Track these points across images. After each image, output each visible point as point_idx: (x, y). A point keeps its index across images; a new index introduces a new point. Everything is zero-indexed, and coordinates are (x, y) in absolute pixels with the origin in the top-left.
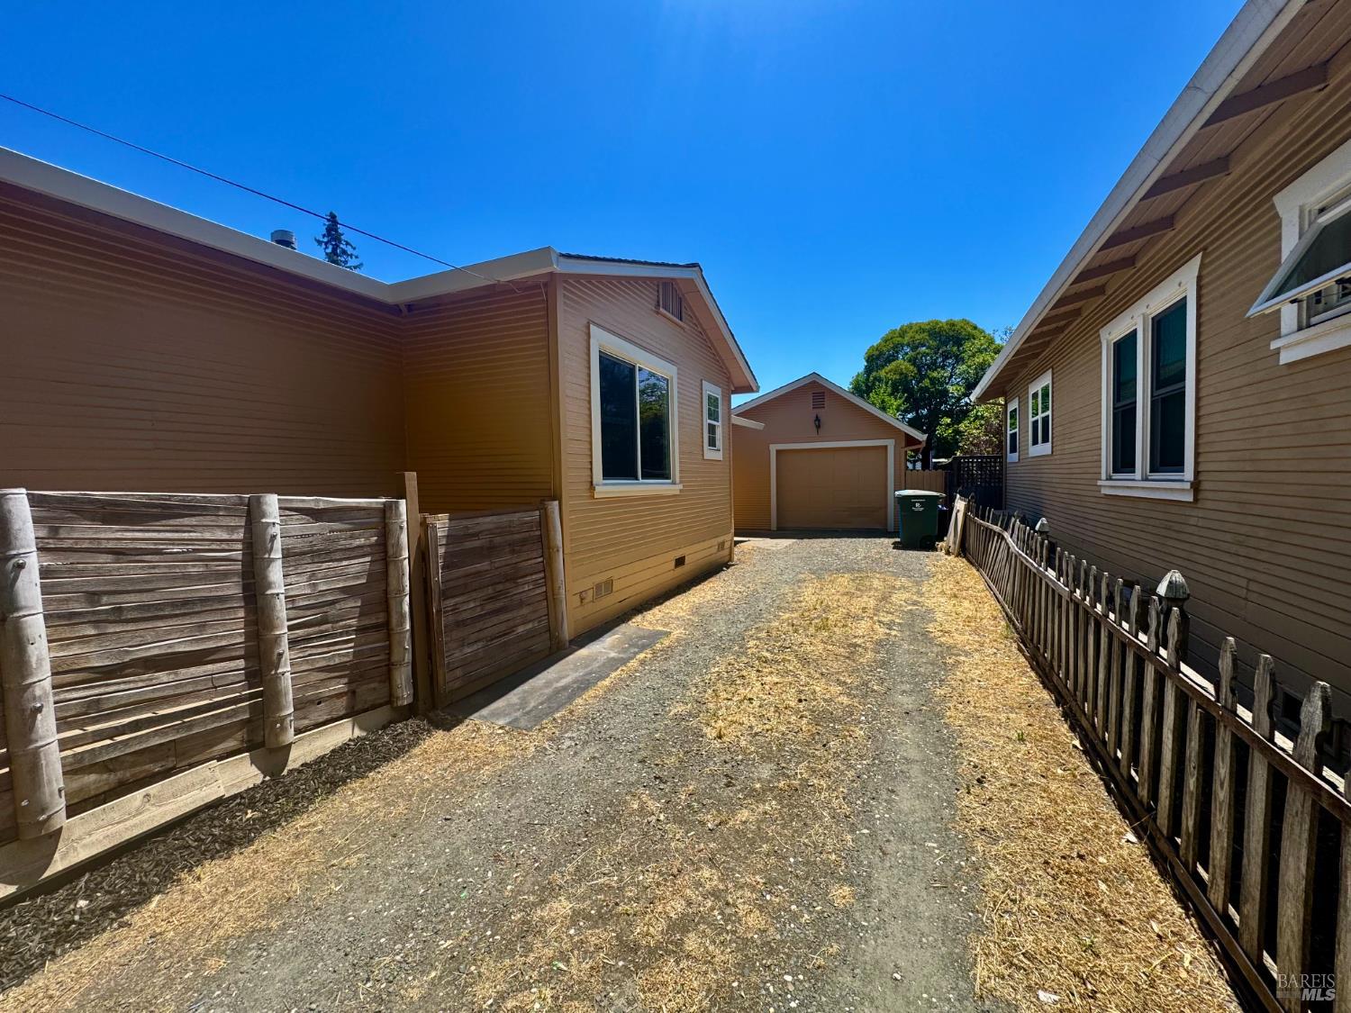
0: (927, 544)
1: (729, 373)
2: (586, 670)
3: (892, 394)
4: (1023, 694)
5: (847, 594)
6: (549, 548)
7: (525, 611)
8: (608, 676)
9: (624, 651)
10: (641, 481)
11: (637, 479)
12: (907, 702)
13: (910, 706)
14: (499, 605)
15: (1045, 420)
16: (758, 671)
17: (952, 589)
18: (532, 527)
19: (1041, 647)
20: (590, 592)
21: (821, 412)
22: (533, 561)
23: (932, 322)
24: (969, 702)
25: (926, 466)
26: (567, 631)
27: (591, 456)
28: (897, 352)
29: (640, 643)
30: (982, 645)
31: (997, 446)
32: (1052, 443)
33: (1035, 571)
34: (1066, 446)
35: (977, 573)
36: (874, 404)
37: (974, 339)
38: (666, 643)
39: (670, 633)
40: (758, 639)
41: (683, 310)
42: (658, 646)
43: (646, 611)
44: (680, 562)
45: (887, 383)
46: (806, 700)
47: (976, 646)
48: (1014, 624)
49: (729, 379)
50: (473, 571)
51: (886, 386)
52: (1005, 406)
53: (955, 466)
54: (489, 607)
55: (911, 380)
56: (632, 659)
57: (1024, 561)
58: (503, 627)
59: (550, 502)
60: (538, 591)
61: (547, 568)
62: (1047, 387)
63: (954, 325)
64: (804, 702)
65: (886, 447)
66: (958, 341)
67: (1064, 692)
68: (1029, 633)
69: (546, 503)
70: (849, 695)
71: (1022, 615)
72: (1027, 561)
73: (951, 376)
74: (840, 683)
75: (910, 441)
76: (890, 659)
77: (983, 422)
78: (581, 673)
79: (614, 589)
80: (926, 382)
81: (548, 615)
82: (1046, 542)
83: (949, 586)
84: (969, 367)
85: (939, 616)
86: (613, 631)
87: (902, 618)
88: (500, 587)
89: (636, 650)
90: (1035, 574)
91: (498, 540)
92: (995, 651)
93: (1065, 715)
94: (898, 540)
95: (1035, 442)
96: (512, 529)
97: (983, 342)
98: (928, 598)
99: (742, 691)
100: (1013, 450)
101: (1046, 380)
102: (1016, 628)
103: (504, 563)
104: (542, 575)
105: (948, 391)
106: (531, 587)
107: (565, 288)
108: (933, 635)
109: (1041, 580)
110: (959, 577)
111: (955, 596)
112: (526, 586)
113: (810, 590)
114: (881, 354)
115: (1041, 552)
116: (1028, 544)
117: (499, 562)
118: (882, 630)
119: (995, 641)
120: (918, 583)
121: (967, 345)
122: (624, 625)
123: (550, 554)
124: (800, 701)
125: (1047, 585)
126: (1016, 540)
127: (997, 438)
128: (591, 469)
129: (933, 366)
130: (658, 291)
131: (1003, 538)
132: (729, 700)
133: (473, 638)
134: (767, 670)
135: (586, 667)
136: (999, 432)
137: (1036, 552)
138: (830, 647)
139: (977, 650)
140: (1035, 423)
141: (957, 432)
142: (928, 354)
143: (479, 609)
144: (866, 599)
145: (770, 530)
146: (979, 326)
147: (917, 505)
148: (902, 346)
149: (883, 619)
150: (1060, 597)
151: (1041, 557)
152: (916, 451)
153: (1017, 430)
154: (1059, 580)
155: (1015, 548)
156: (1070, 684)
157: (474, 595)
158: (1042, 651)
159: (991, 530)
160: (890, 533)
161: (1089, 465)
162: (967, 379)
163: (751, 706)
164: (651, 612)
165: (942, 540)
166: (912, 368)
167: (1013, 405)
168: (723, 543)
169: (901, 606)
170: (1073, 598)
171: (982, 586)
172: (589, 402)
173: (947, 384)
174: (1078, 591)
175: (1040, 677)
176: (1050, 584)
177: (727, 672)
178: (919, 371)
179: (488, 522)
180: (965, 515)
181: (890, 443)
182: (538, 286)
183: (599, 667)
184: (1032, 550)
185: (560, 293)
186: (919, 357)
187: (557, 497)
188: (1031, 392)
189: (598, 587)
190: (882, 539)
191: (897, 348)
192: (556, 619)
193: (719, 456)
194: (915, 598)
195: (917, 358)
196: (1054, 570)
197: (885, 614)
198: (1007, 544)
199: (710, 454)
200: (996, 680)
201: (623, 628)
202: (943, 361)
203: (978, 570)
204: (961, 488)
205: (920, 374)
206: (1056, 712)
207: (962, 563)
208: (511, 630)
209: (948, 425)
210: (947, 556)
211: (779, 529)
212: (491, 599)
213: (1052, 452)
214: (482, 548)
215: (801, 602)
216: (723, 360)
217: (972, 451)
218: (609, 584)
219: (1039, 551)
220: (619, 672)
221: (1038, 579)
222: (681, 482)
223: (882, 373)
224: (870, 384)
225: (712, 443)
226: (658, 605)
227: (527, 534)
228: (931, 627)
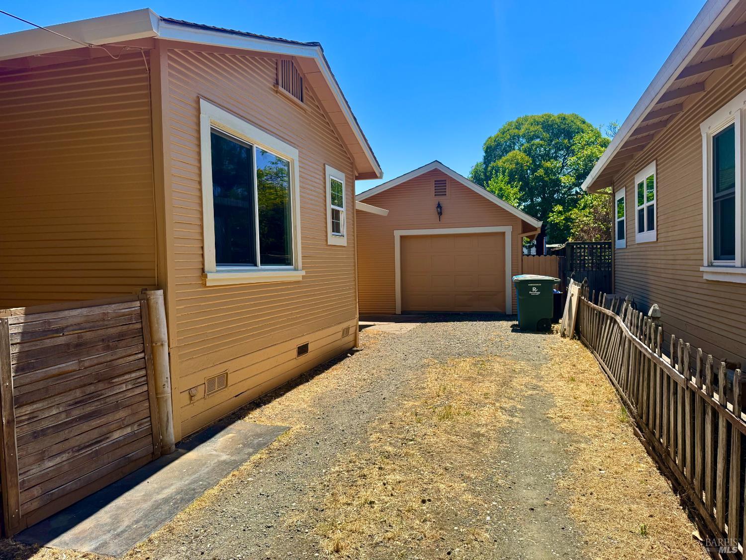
0: (543, 327)
1: (354, 159)
2: (194, 477)
3: (509, 183)
4: (642, 483)
5: (469, 379)
6: (152, 342)
7: (122, 414)
8: (217, 483)
9: (239, 451)
10: (260, 267)
11: (256, 265)
12: (532, 496)
13: (535, 501)
14: (89, 409)
15: (650, 209)
16: (380, 468)
17: (569, 373)
18: (131, 319)
19: (657, 433)
20: (201, 389)
21: (443, 200)
22: (132, 358)
23: (545, 115)
24: (591, 494)
25: (540, 252)
26: (173, 433)
27: (202, 241)
28: (514, 144)
29: (255, 442)
30: (600, 429)
31: (605, 233)
32: (657, 231)
33: (650, 357)
34: (670, 234)
35: (592, 356)
36: (492, 192)
37: (583, 132)
38: (284, 440)
39: (289, 429)
40: (381, 431)
41: (304, 91)
42: (276, 444)
43: (265, 404)
44: (303, 350)
45: (504, 172)
46: (429, 500)
47: (595, 432)
48: (629, 408)
49: (353, 164)
50: (56, 372)
51: (504, 174)
52: (613, 194)
53: (569, 251)
54: (77, 413)
55: (527, 170)
56: (245, 461)
57: (638, 346)
58: (95, 434)
59: (153, 292)
60: (138, 391)
61: (149, 363)
62: (652, 176)
63: (564, 119)
64: (428, 503)
65: (504, 233)
66: (569, 134)
67: (681, 479)
68: (644, 418)
69: (148, 292)
70: (473, 491)
71: (637, 399)
72: (642, 346)
73: (563, 166)
74: (464, 479)
75: (526, 227)
76: (513, 449)
77: (592, 210)
78: (186, 481)
79: (230, 383)
80: (541, 172)
81: (150, 417)
82: (660, 328)
83: (566, 370)
84: (579, 159)
85: (559, 402)
86: (226, 430)
87: (523, 404)
88: (92, 388)
89: (251, 450)
90: (649, 360)
91: (88, 336)
92: (613, 436)
93: (684, 504)
94: (517, 323)
95: (641, 230)
96: (106, 323)
97: (591, 135)
98: (547, 382)
99: (363, 493)
100: (621, 237)
101: (650, 171)
102: (631, 413)
103: (95, 362)
104: (143, 372)
105: (560, 181)
106: (130, 387)
107: (170, 58)
108: (553, 421)
109: (655, 365)
110: (575, 360)
111: (573, 380)
112: (124, 386)
113: (433, 376)
114: (499, 145)
115: (656, 339)
116: (642, 330)
117: (88, 360)
118: (504, 417)
119: (612, 425)
120: (537, 367)
121: (577, 138)
122: (239, 422)
123: (152, 347)
124: (424, 502)
125: (662, 371)
126: (629, 325)
127: (604, 225)
128: (203, 255)
129: (547, 156)
130: (277, 69)
131: (615, 322)
132: (349, 504)
133: (55, 449)
134: (389, 467)
135: (194, 473)
136: (606, 219)
137: (650, 339)
138: (454, 438)
139: (596, 436)
140: (641, 212)
141: (568, 219)
142: (541, 146)
143: (63, 415)
144: (487, 384)
145: (395, 314)
146: (587, 121)
147: (534, 289)
148: (519, 137)
149: (504, 405)
150: (676, 384)
151: (655, 343)
152: (531, 237)
153: (624, 218)
154: (674, 367)
155: (628, 333)
156: (687, 471)
157: (57, 399)
158: (657, 435)
159: (604, 314)
160: (509, 316)
161: (692, 251)
162: (577, 170)
163: (372, 510)
164: (270, 405)
165: (557, 323)
166: (527, 158)
167: (621, 194)
168: (348, 329)
169: (522, 391)
170: (689, 385)
171: (596, 368)
172: (200, 183)
173: (559, 174)
174: (694, 379)
175: (656, 462)
176: (665, 370)
177: (348, 471)
178: (534, 161)
179: (75, 315)
180: (579, 300)
181: (508, 230)
182: (139, 55)
183: (208, 473)
184: (645, 335)
185: (164, 63)
186: (534, 148)
187: (160, 285)
188: (638, 181)
189: (211, 381)
190: (501, 322)
191: (514, 139)
192: (160, 419)
193: (342, 241)
194: (534, 381)
195: (532, 148)
196: (669, 357)
197: (506, 400)
198: (620, 328)
199: (333, 240)
200: (616, 468)
201: (238, 425)
202: (555, 152)
203: (592, 353)
204: (573, 273)
205: (535, 165)
206: (674, 500)
207: (576, 345)
208: (104, 437)
209: (560, 212)
210: (562, 339)
211: (403, 312)
212: (77, 403)
213: (657, 240)
214: (67, 345)
215: (424, 388)
216: (346, 145)
217: (582, 238)
218: (223, 379)
219: (653, 337)
220: (230, 477)
221: (652, 365)
222: (303, 268)
223: (500, 163)
224: (488, 174)
225: (336, 228)
226: (278, 397)
227: (125, 327)
228: (551, 413)
